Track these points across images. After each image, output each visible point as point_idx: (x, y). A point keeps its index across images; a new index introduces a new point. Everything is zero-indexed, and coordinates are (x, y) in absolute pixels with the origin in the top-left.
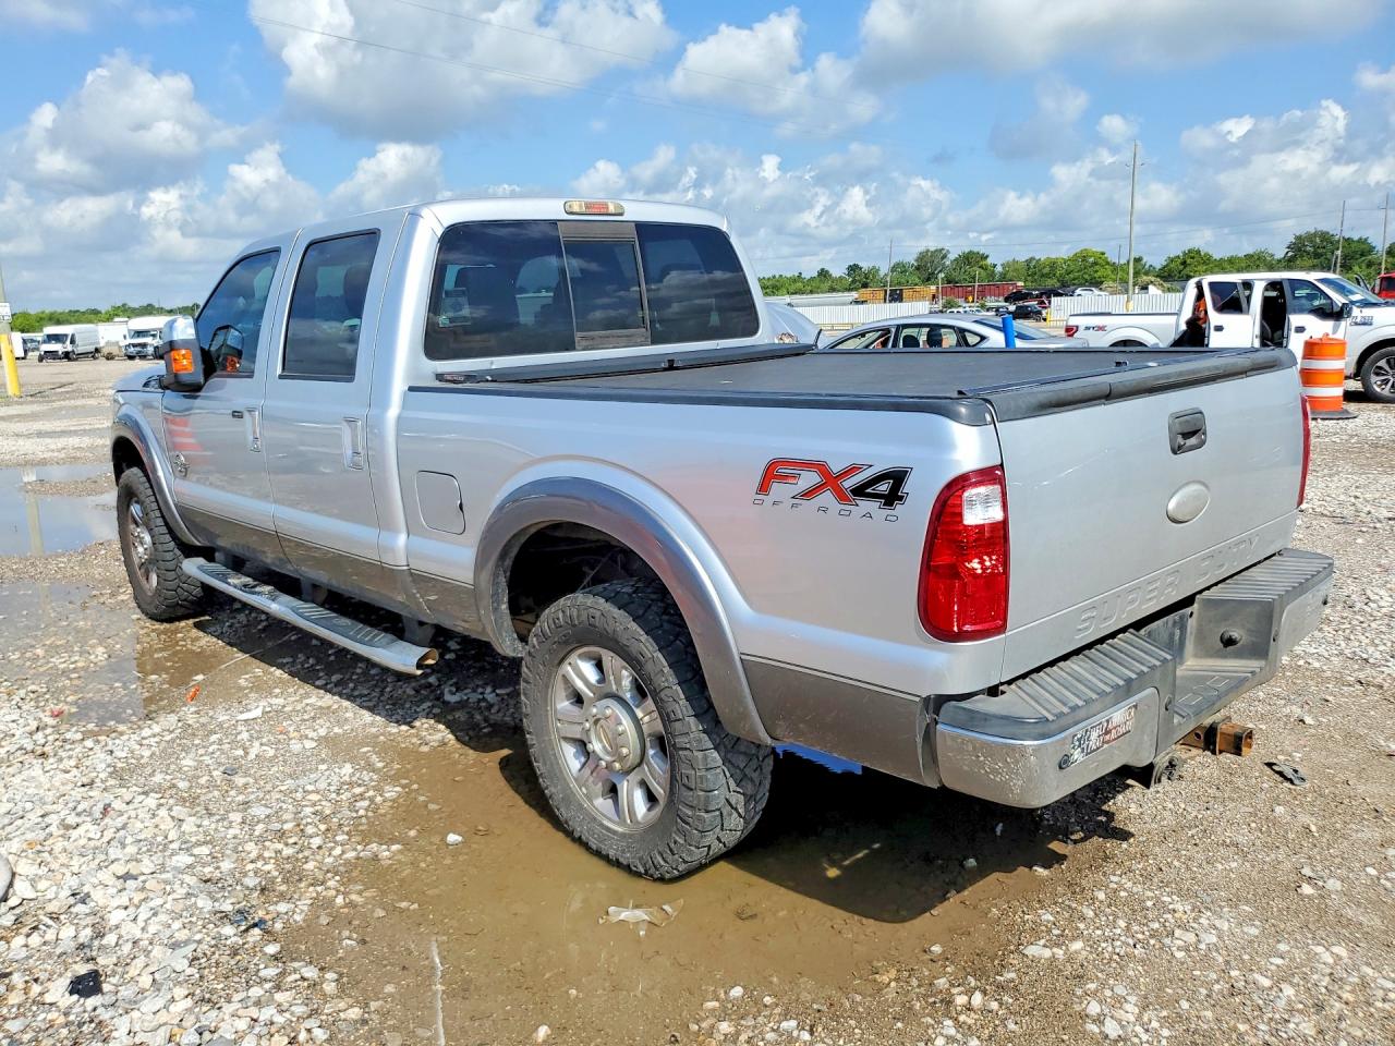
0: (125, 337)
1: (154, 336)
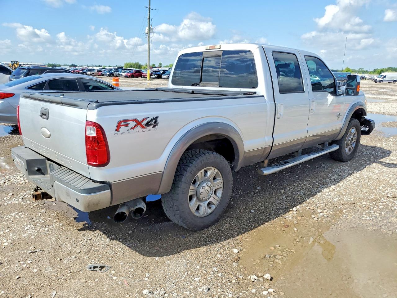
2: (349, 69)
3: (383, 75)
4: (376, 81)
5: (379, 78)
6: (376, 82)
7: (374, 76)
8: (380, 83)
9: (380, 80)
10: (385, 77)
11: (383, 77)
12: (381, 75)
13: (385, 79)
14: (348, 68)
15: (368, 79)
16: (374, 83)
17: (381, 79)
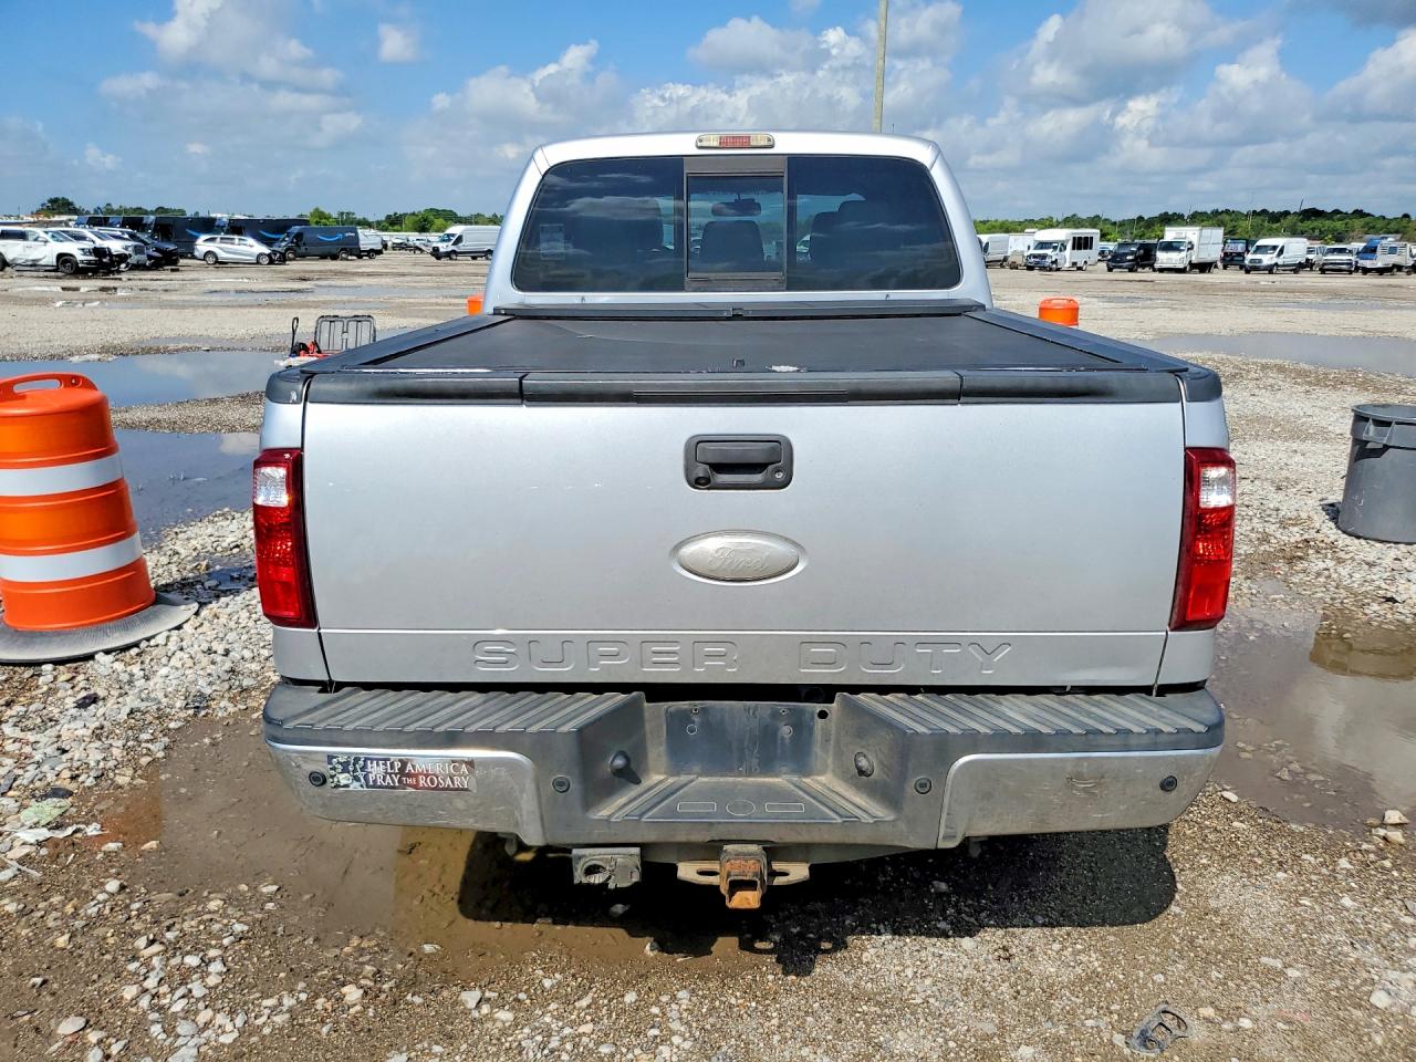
0: (1029, 248)
1: (1055, 248)
2: (322, 213)
3: (453, 235)
4: (436, 253)
5: (445, 244)
6: (438, 258)
7: (410, 238)
8: (451, 259)
9: (449, 249)
10: (459, 239)
11: (454, 239)
12: (448, 235)
13: (461, 247)
14: (317, 209)
15: (394, 248)
16: (434, 258)
17: (451, 248)
